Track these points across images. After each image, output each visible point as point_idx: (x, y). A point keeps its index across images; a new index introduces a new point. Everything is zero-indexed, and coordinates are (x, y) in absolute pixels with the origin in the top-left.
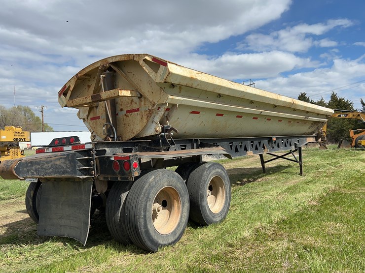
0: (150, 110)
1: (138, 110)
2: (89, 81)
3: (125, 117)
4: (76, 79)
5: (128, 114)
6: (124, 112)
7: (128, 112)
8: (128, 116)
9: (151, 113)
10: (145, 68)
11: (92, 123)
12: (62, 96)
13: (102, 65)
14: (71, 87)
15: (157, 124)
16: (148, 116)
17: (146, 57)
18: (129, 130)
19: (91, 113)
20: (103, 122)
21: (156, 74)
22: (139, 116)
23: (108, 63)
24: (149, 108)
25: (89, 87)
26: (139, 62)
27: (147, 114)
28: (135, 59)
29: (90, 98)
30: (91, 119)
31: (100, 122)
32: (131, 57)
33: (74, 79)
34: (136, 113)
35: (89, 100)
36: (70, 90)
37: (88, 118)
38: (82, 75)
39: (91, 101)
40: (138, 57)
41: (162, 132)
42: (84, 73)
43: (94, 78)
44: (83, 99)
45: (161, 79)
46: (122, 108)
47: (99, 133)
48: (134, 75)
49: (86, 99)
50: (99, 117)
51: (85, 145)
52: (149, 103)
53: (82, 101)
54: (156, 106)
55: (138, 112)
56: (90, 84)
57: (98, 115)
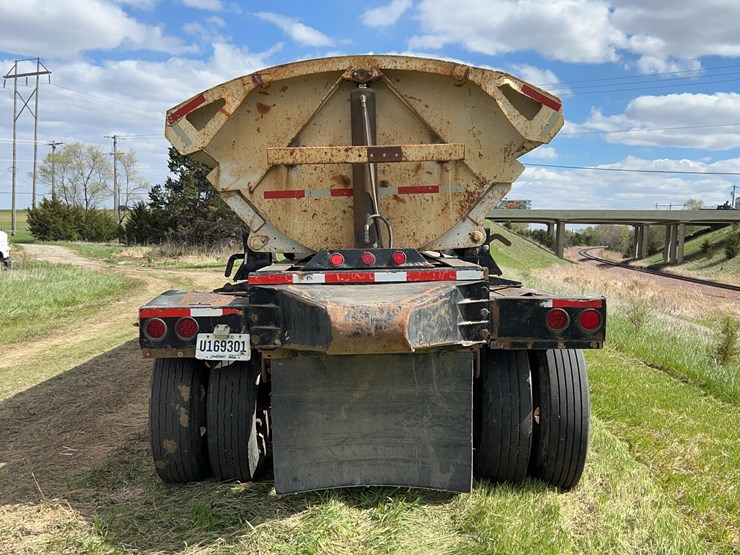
0: (470, 194)
1: (435, 189)
3: (393, 203)
4: (252, 85)
5: (405, 197)
6: (393, 190)
7: (402, 190)
8: (403, 201)
9: (473, 202)
10: (500, 104)
11: (269, 205)
12: (184, 123)
13: (355, 67)
14: (227, 105)
15: (477, 225)
16: (463, 207)
17: (507, 81)
18: (401, 234)
19: (267, 180)
20: (315, 206)
21: (529, 122)
22: (436, 202)
23: (377, 68)
24: (469, 189)
25: (264, 109)
26: (483, 87)
27: (460, 202)
28: (471, 78)
29: (364, 153)
30: (268, 195)
31: (303, 206)
32: (457, 71)
33: (244, 85)
34: (427, 195)
35: (360, 156)
36: (224, 112)
37: (256, 192)
38: (275, 79)
39: (366, 160)
40: (480, 75)
41: (485, 243)
42: (286, 75)
43: (284, 89)
44: (334, 152)
45: (541, 134)
46: (385, 179)
47: (296, 233)
48: (427, 106)
49: (349, 152)
50: (300, 194)
51: (458, 272)
52: (470, 178)
53: (329, 155)
54: (488, 186)
55: (434, 195)
56: (267, 102)
57: (295, 188)
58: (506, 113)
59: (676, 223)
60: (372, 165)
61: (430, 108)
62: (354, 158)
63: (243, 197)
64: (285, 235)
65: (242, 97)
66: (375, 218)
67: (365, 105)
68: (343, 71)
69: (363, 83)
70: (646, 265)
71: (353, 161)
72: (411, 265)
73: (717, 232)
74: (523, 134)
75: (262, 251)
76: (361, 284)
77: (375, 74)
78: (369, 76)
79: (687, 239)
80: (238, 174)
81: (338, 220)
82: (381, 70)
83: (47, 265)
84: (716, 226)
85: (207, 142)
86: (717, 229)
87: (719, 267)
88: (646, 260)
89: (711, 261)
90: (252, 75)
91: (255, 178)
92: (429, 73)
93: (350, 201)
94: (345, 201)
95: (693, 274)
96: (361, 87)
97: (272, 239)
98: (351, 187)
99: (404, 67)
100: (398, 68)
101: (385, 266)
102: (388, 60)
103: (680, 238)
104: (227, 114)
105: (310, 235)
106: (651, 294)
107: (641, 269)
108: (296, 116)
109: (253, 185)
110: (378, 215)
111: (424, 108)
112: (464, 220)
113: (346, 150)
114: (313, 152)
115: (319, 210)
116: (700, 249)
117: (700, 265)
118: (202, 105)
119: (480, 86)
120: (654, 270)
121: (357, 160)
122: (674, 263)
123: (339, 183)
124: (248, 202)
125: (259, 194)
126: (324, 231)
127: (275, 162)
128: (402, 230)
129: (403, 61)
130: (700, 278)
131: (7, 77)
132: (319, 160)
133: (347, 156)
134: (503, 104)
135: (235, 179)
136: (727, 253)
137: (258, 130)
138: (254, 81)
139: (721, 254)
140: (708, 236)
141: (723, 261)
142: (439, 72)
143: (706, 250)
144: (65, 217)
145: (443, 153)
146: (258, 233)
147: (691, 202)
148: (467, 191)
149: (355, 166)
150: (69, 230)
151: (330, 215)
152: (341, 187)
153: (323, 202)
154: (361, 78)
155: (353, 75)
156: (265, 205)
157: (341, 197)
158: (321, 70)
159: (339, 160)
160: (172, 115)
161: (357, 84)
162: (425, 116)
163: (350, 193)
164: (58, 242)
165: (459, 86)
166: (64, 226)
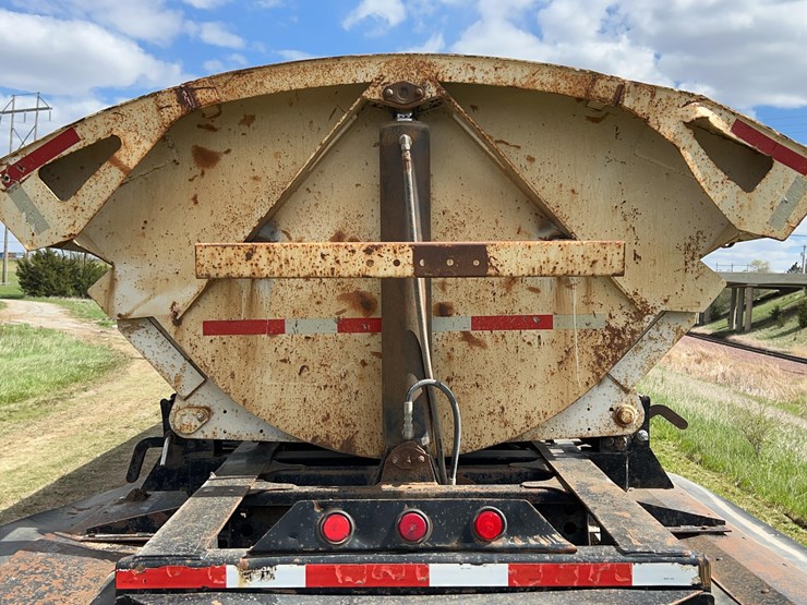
0: (616, 333)
1: (545, 322)
2: (213, 129)
3: (460, 347)
4: (175, 111)
5: (486, 336)
6: (460, 322)
7: (480, 323)
8: (481, 344)
9: (620, 347)
10: (688, 157)
11: (211, 348)
12: (33, 185)
13: (390, 78)
14: (123, 151)
15: (627, 391)
16: (600, 357)
17: (703, 111)
18: (476, 409)
19: (211, 297)
20: (305, 351)
21: (744, 196)
22: (546, 348)
23: (435, 80)
24: (613, 324)
25: (206, 159)
26: (653, 123)
27: (596, 348)
28: (628, 103)
29: (407, 257)
30: (210, 328)
31: (281, 350)
32: (600, 90)
33: (161, 108)
34: (530, 334)
35: (397, 263)
36: (117, 163)
37: (186, 323)
38: (225, 98)
39: (409, 271)
40: (648, 99)
41: (642, 428)
42: (246, 90)
43: (248, 120)
44: (342, 254)
45: (772, 221)
46: (445, 300)
47: (266, 403)
48: (531, 159)
49: (375, 257)
50: (276, 327)
51: (636, 568)
52: (616, 302)
53: (330, 259)
54: (652, 318)
55: (543, 333)
56: (214, 144)
57: (266, 314)
58: (699, 175)
59: (743, 286)
60: (421, 281)
61: (537, 164)
62: (384, 267)
63: (161, 330)
64: (244, 407)
65: (155, 135)
66: (426, 388)
67: (409, 157)
68: (366, 85)
69: (404, 111)
70: (709, 332)
71: (382, 274)
72: (519, 543)
73: (787, 297)
74: (733, 219)
75: (199, 436)
76: (395, 592)
77: (431, 91)
78: (419, 96)
79: (755, 303)
80: (152, 286)
81: (352, 380)
82: (443, 84)
83: (23, 331)
84: (786, 289)
85: (81, 224)
86: (787, 293)
87: (792, 336)
88: (708, 326)
89: (783, 330)
90: (178, 91)
91: (185, 294)
92: (543, 92)
93: (375, 342)
94: (363, 344)
95: (764, 344)
96: (400, 118)
97: (218, 413)
98: (378, 315)
99: (491, 79)
100: (479, 81)
101: (454, 544)
102: (458, 64)
103: (748, 303)
104: (123, 169)
105: (293, 409)
106: (721, 369)
107: (703, 336)
108: (270, 173)
109: (180, 306)
110: (432, 381)
111: (524, 162)
112: (600, 382)
113: (368, 251)
114: (296, 253)
115: (314, 359)
116: (768, 315)
117: (771, 334)
118: (73, 149)
119: (647, 120)
120: (719, 337)
121: (392, 271)
122: (741, 331)
123: (354, 306)
124: (170, 340)
125: (193, 324)
126: (322, 400)
127: (213, 274)
128: (478, 402)
129: (488, 67)
130: (771, 349)
131: (3, 113)
132: (309, 271)
133: (370, 263)
134: (695, 158)
135: (145, 296)
136: (801, 321)
137: (195, 200)
138: (181, 101)
139: (794, 322)
140: (778, 301)
141: (796, 330)
142: (561, 91)
143: (776, 317)
144: (59, 272)
145: (578, 260)
146: (191, 401)
147: (756, 263)
148: (608, 327)
149: (386, 282)
150: (63, 286)
151: (335, 369)
152: (359, 315)
153: (321, 344)
154: (402, 100)
155: (385, 94)
156: (206, 348)
157: (357, 335)
158: (321, 82)
159: (353, 270)
160: (10, 167)
161: (394, 112)
162: (528, 176)
163: (375, 326)
164: (50, 298)
165: (595, 120)
166: (57, 280)
